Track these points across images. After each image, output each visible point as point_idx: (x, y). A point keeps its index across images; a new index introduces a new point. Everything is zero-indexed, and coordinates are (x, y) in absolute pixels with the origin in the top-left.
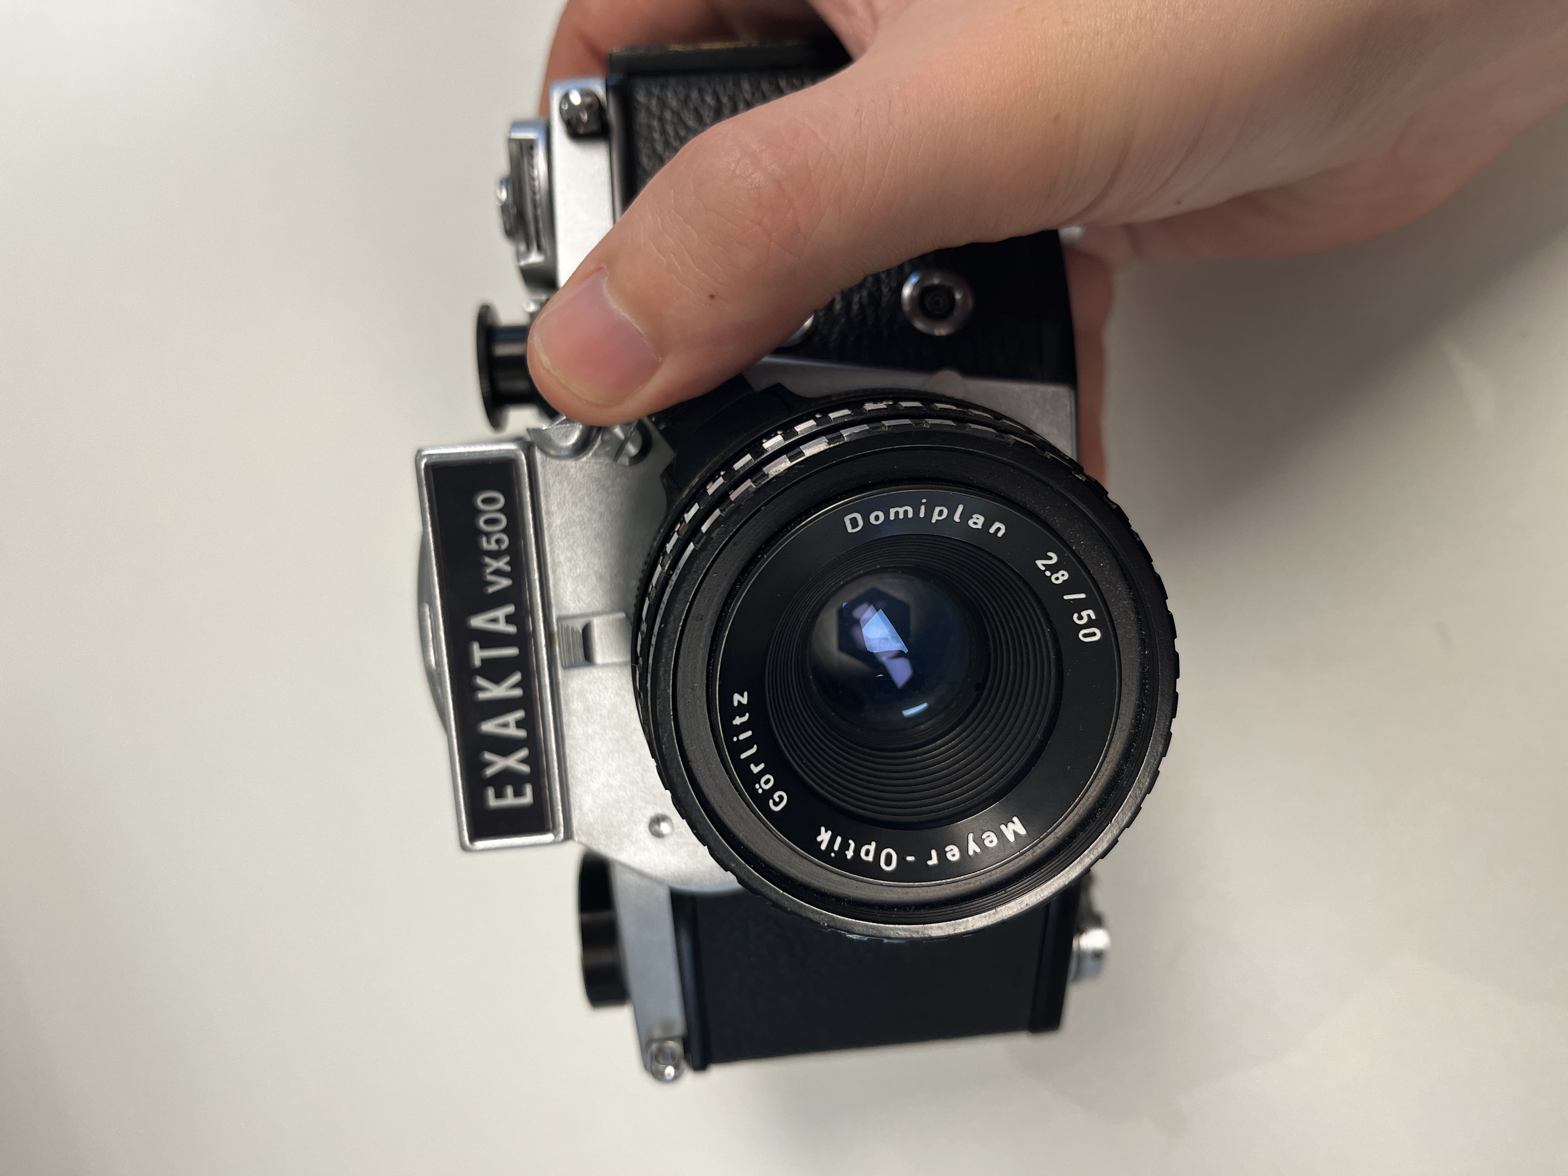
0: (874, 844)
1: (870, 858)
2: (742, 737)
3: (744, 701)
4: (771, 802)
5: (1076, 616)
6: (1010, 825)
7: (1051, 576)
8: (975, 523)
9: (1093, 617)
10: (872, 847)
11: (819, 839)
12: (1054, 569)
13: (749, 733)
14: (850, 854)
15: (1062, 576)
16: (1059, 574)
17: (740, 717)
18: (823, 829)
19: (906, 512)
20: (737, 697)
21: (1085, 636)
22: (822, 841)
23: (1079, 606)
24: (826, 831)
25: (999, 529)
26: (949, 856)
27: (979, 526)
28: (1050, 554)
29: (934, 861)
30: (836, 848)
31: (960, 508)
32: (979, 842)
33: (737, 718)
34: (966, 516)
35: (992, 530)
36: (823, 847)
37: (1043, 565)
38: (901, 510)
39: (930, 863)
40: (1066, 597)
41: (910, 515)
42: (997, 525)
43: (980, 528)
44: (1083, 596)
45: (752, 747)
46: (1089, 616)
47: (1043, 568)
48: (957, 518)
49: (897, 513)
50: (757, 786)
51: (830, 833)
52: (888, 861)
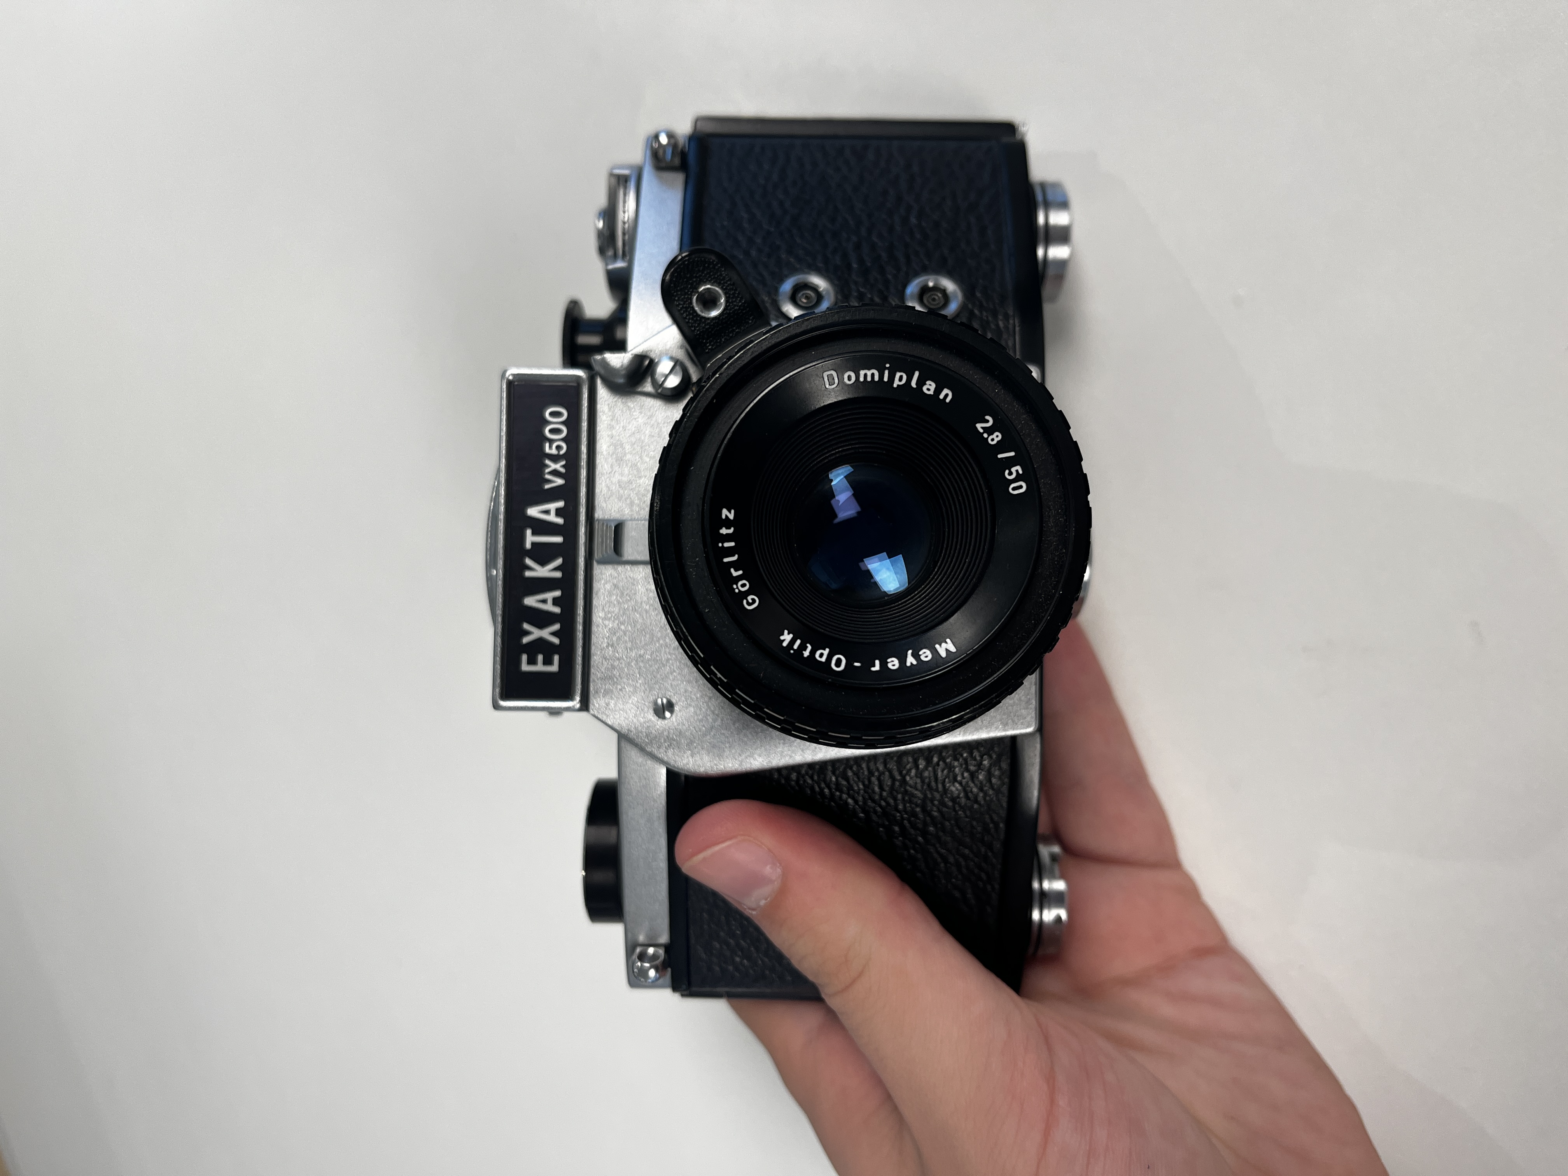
0: (827, 650)
1: (823, 659)
2: (726, 545)
3: (731, 516)
4: (745, 601)
5: (1007, 472)
6: (944, 645)
7: (988, 438)
8: (928, 390)
9: (1021, 472)
10: (826, 652)
11: (782, 638)
12: (990, 431)
13: (732, 544)
14: (806, 654)
15: (996, 438)
16: (994, 436)
17: (727, 528)
18: (786, 632)
19: (873, 375)
20: (725, 512)
21: (1014, 489)
22: (784, 640)
23: (1009, 463)
24: (789, 634)
25: (947, 395)
26: (890, 666)
27: (931, 392)
28: (987, 417)
29: (877, 668)
30: (795, 647)
31: (917, 374)
32: (916, 656)
33: (724, 528)
34: (921, 382)
35: (941, 397)
36: (785, 644)
37: (982, 428)
38: (869, 373)
39: (873, 669)
40: (1000, 456)
41: (876, 378)
42: (946, 391)
43: (932, 393)
44: (1012, 454)
45: (734, 556)
46: (1017, 471)
47: (981, 431)
48: (914, 384)
49: (866, 375)
50: (735, 586)
51: (791, 636)
52: (838, 664)
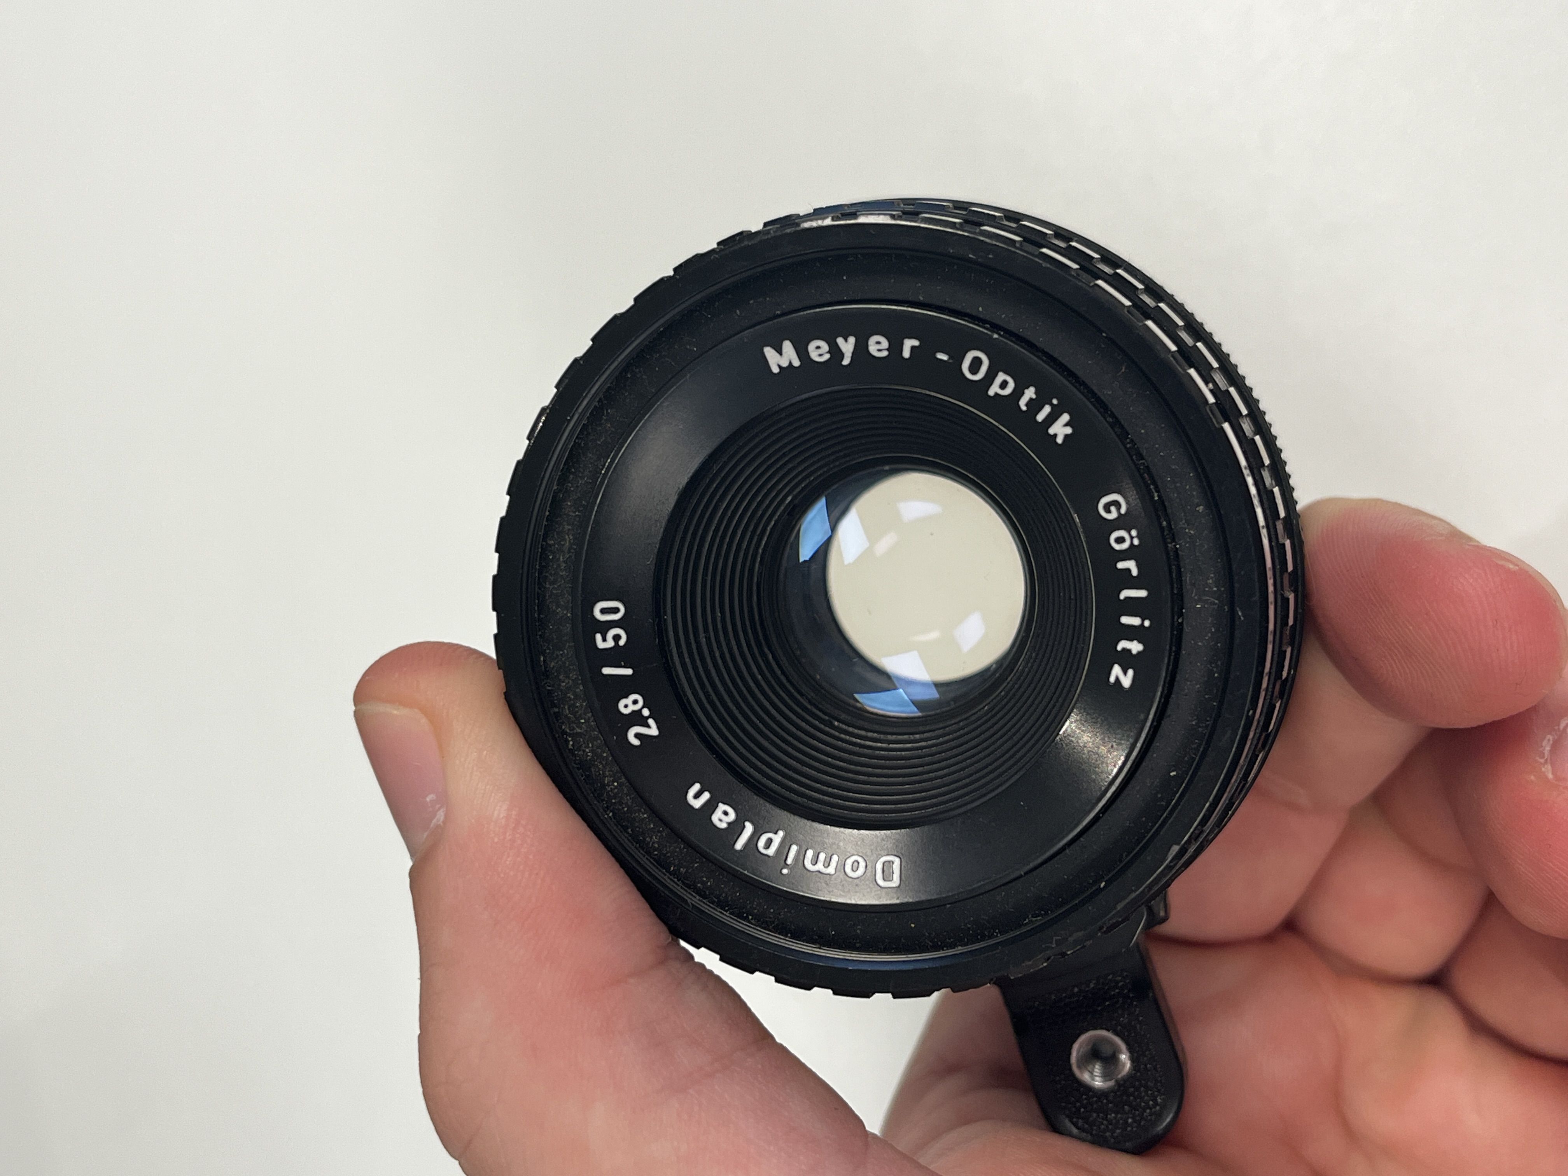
0: (991, 393)
1: (1001, 377)
2: (1135, 621)
3: (1117, 670)
4: (1123, 511)
5: (622, 642)
6: (785, 364)
7: (643, 707)
8: (726, 813)
9: (599, 637)
10: (994, 390)
11: (1069, 430)
12: (637, 718)
13: (1125, 620)
14: (1030, 393)
15: (628, 705)
16: (632, 708)
17: (1129, 651)
18: (1060, 440)
19: (815, 862)
20: (1126, 681)
21: (616, 610)
22: (1066, 425)
23: (615, 656)
24: (1055, 435)
25: (697, 796)
26: (885, 344)
27: (722, 807)
28: (636, 742)
29: (909, 344)
30: (1047, 409)
31: (739, 845)
32: (836, 352)
33: (1134, 652)
34: (736, 828)
35: (706, 796)
36: (1065, 417)
37: (648, 726)
38: (820, 866)
39: (916, 343)
40: (629, 672)
41: (810, 853)
42: (697, 804)
43: (720, 805)
44: (606, 671)
45: (1127, 599)
46: (604, 640)
47: (651, 722)
48: (749, 828)
49: (827, 864)
50: (1136, 542)
51: (1051, 431)
52: (976, 365)
